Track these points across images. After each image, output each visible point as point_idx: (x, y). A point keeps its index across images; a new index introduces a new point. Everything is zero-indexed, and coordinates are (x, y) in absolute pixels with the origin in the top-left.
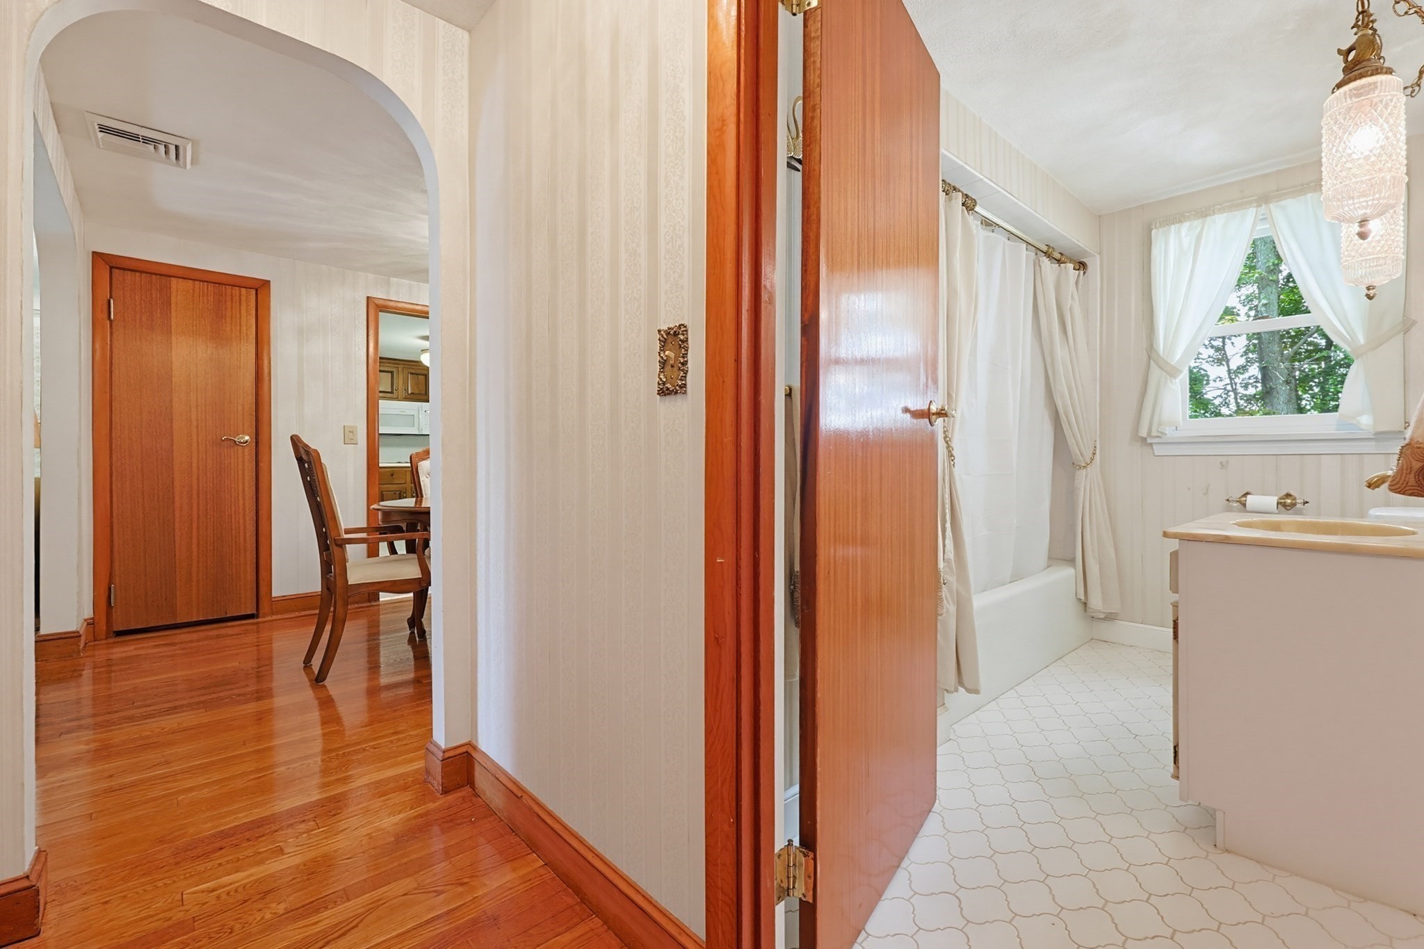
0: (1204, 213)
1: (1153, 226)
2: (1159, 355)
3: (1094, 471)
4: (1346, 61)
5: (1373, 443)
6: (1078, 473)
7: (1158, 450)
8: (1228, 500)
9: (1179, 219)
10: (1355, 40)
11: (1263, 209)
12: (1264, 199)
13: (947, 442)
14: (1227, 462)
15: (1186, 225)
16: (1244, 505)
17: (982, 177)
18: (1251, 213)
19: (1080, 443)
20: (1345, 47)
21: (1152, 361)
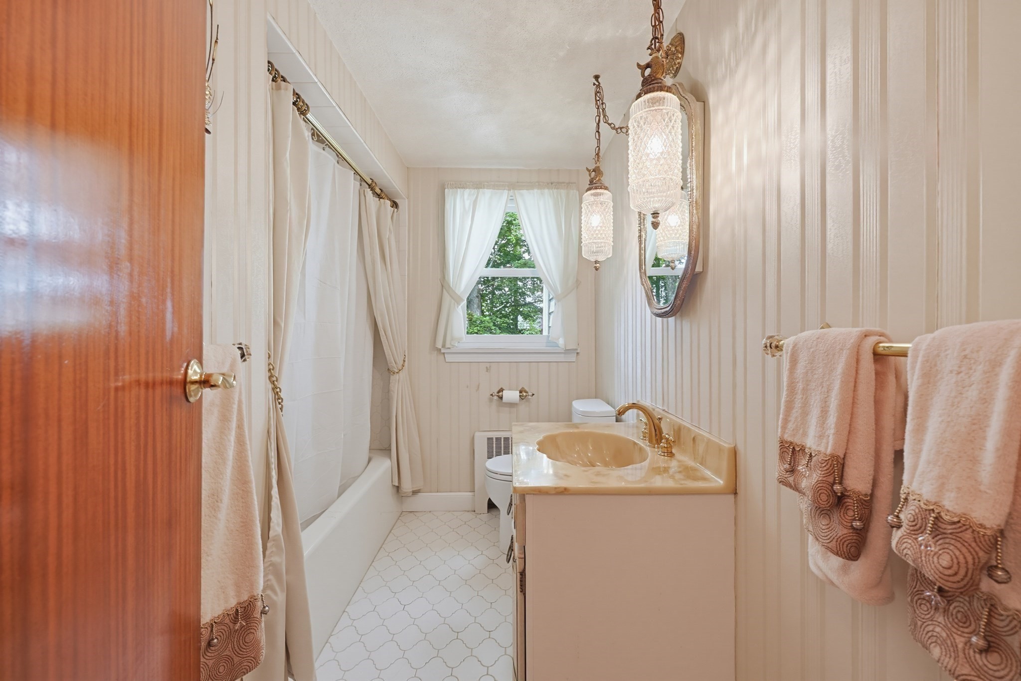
0: (478, 186)
1: (446, 186)
2: (449, 286)
3: (402, 374)
4: (643, 75)
5: (563, 355)
6: (392, 377)
7: (449, 358)
8: (492, 395)
9: (463, 186)
10: (650, 60)
11: (511, 192)
12: (513, 186)
13: (273, 383)
14: (490, 367)
15: (467, 191)
16: (501, 398)
17: (317, 81)
18: (505, 194)
19: (394, 353)
20: (643, 63)
21: (444, 290)
